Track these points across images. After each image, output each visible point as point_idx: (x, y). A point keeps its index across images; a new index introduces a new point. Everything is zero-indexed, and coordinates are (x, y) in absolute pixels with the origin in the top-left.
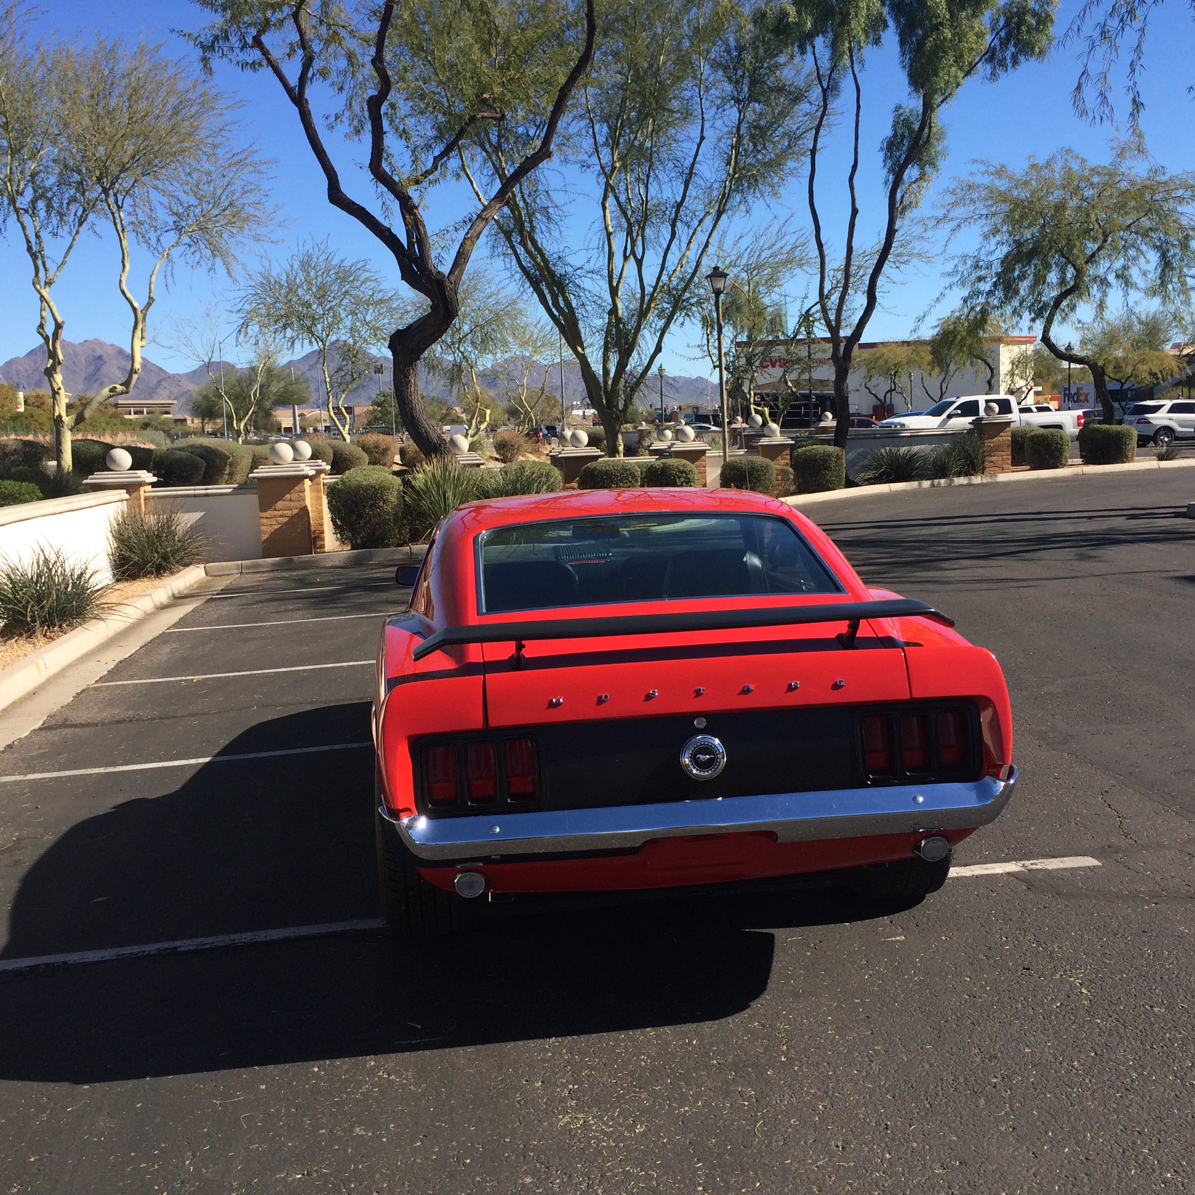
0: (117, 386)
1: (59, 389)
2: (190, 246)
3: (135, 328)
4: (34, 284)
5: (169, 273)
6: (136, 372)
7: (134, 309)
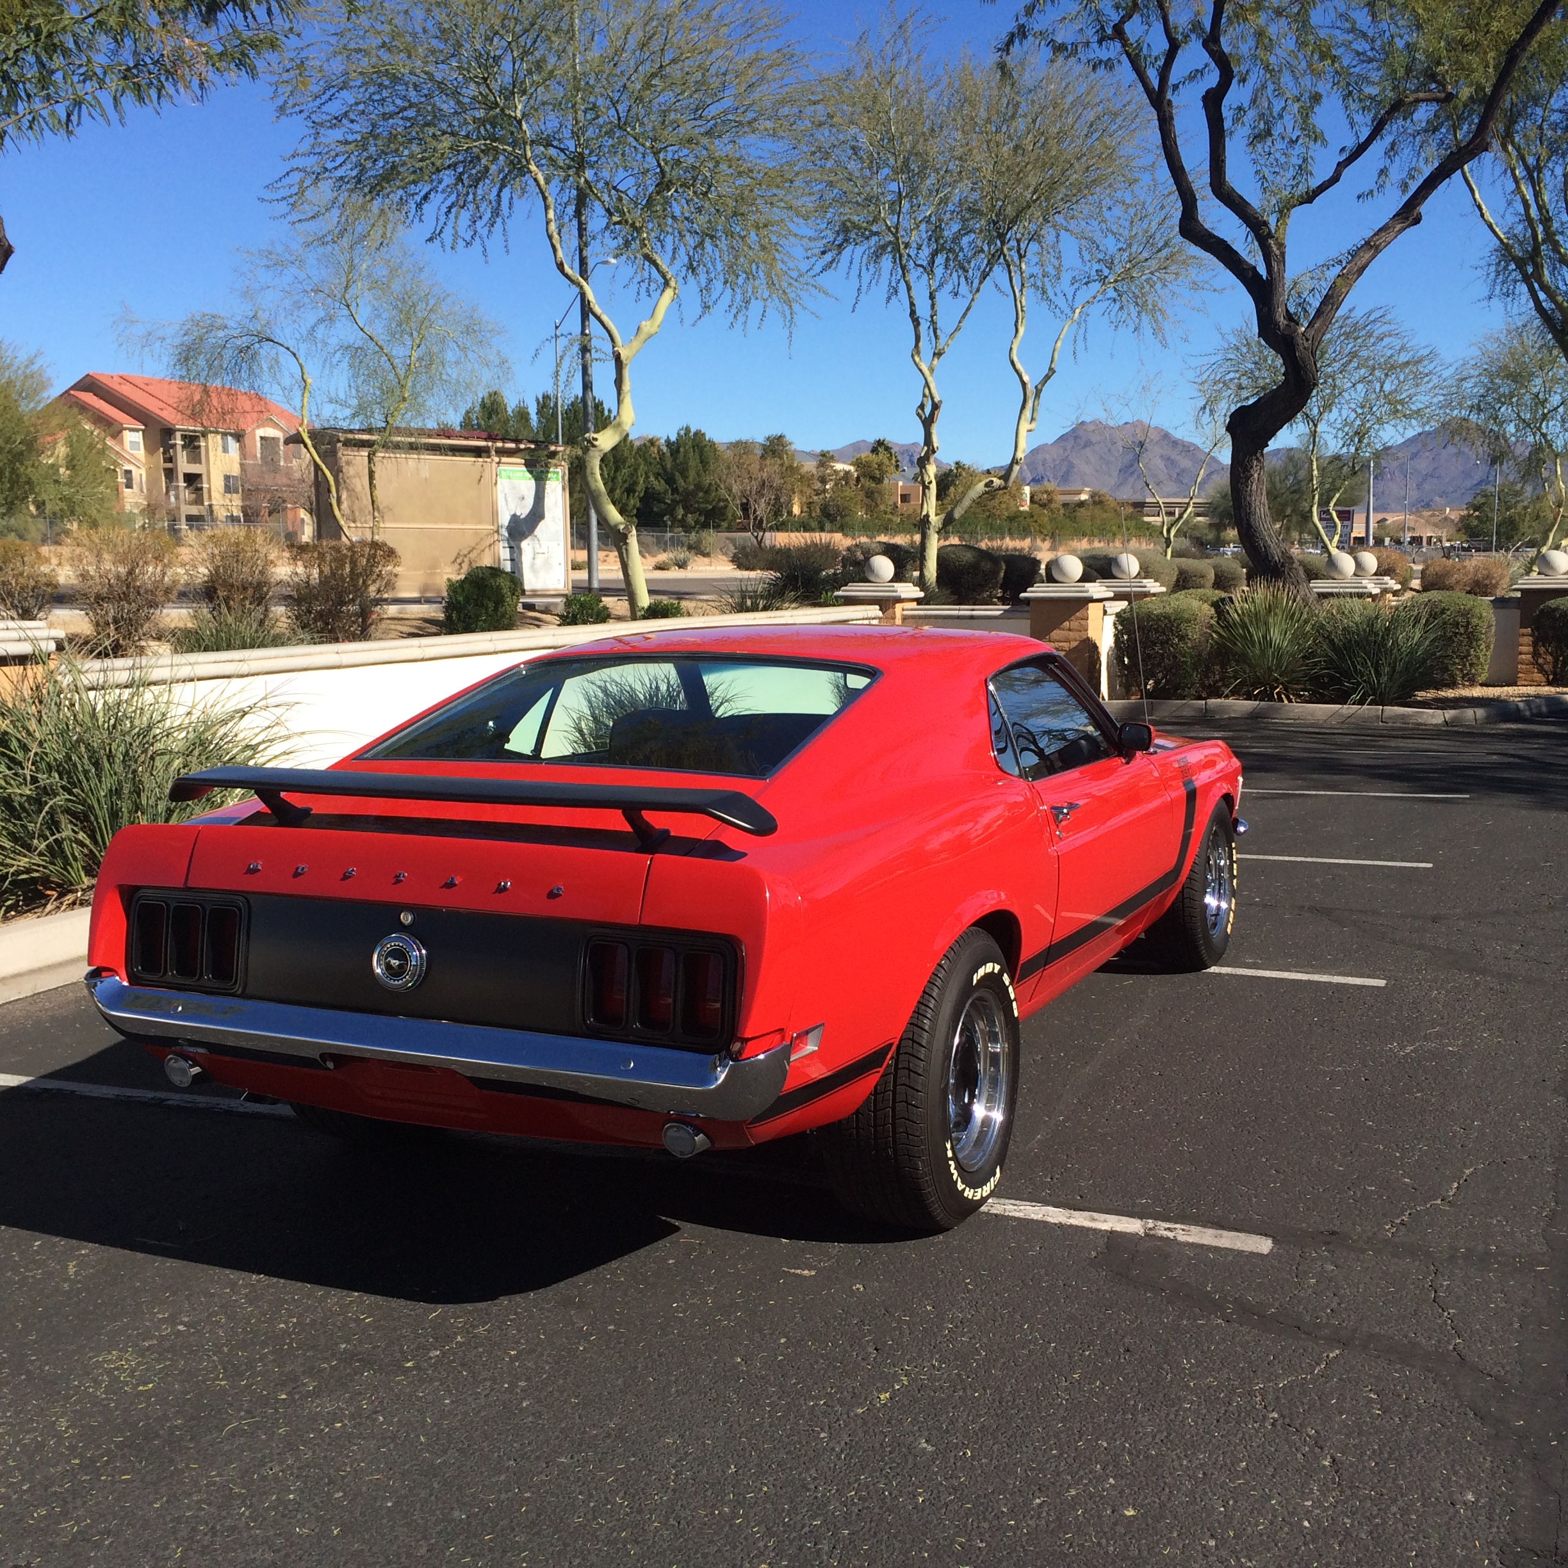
0: (995, 479)
1: (930, 482)
2: (1115, 300)
3: (1023, 407)
4: (913, 356)
5: (1080, 338)
6: (1017, 463)
7: (1024, 384)
